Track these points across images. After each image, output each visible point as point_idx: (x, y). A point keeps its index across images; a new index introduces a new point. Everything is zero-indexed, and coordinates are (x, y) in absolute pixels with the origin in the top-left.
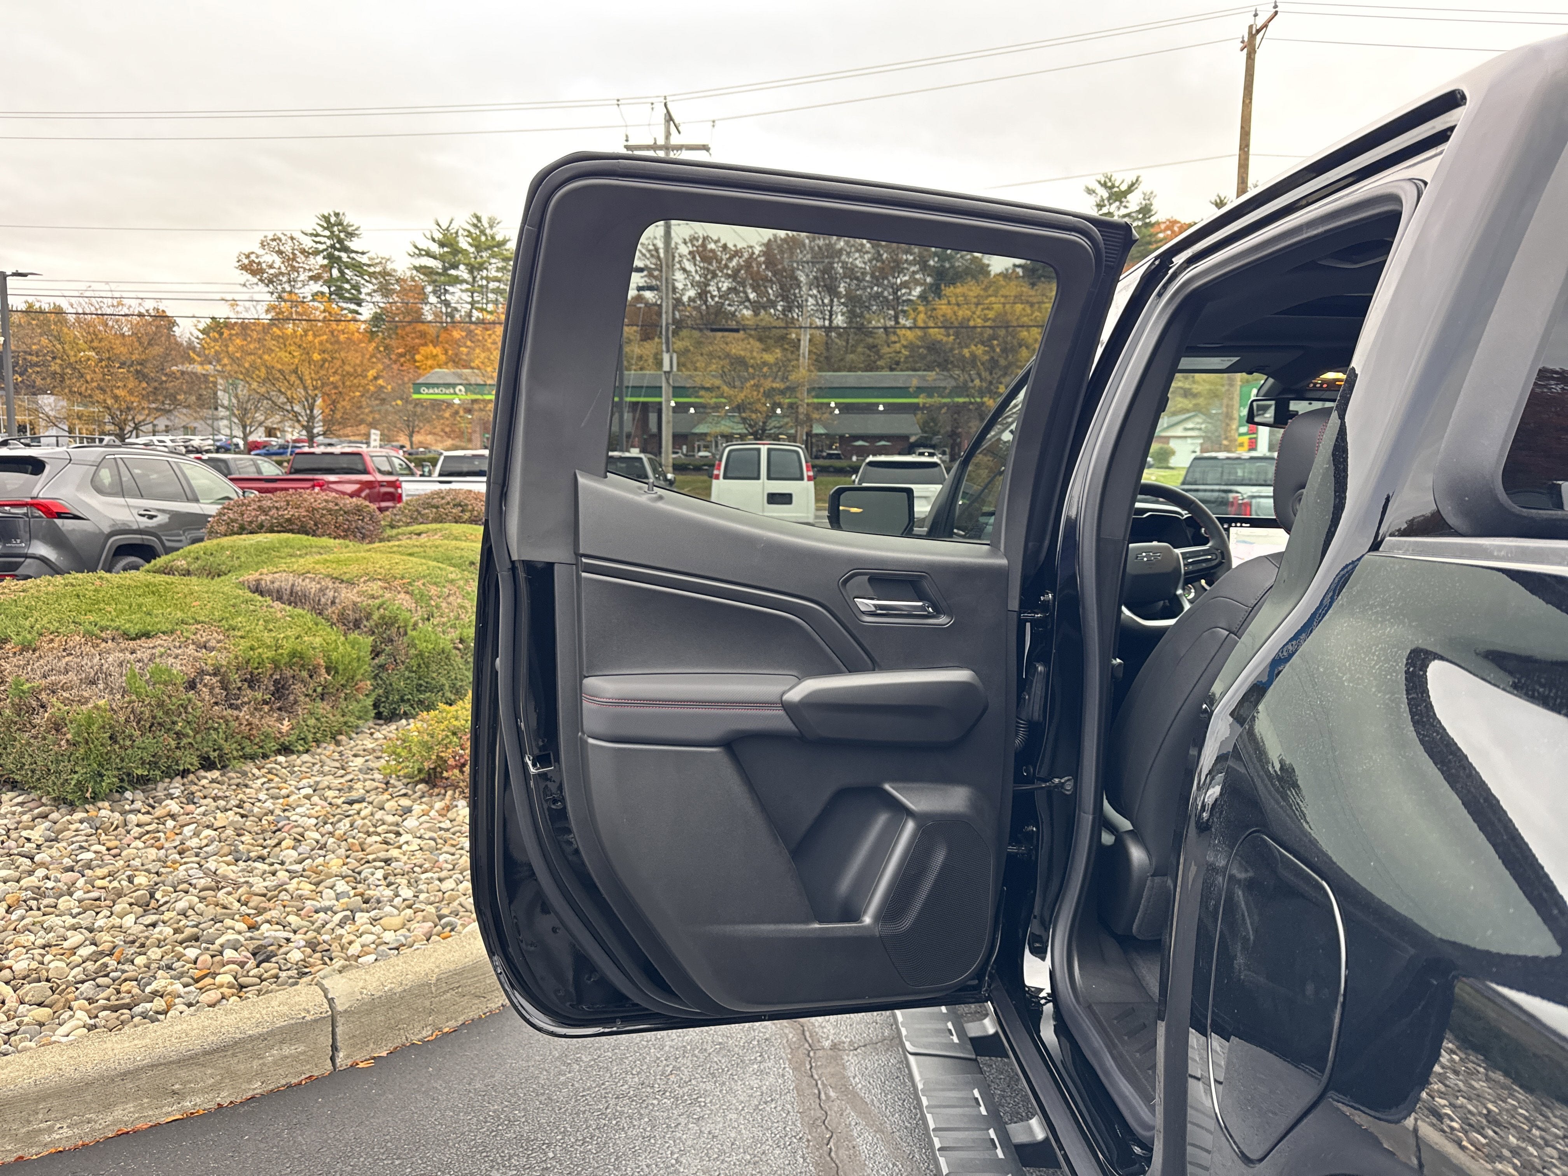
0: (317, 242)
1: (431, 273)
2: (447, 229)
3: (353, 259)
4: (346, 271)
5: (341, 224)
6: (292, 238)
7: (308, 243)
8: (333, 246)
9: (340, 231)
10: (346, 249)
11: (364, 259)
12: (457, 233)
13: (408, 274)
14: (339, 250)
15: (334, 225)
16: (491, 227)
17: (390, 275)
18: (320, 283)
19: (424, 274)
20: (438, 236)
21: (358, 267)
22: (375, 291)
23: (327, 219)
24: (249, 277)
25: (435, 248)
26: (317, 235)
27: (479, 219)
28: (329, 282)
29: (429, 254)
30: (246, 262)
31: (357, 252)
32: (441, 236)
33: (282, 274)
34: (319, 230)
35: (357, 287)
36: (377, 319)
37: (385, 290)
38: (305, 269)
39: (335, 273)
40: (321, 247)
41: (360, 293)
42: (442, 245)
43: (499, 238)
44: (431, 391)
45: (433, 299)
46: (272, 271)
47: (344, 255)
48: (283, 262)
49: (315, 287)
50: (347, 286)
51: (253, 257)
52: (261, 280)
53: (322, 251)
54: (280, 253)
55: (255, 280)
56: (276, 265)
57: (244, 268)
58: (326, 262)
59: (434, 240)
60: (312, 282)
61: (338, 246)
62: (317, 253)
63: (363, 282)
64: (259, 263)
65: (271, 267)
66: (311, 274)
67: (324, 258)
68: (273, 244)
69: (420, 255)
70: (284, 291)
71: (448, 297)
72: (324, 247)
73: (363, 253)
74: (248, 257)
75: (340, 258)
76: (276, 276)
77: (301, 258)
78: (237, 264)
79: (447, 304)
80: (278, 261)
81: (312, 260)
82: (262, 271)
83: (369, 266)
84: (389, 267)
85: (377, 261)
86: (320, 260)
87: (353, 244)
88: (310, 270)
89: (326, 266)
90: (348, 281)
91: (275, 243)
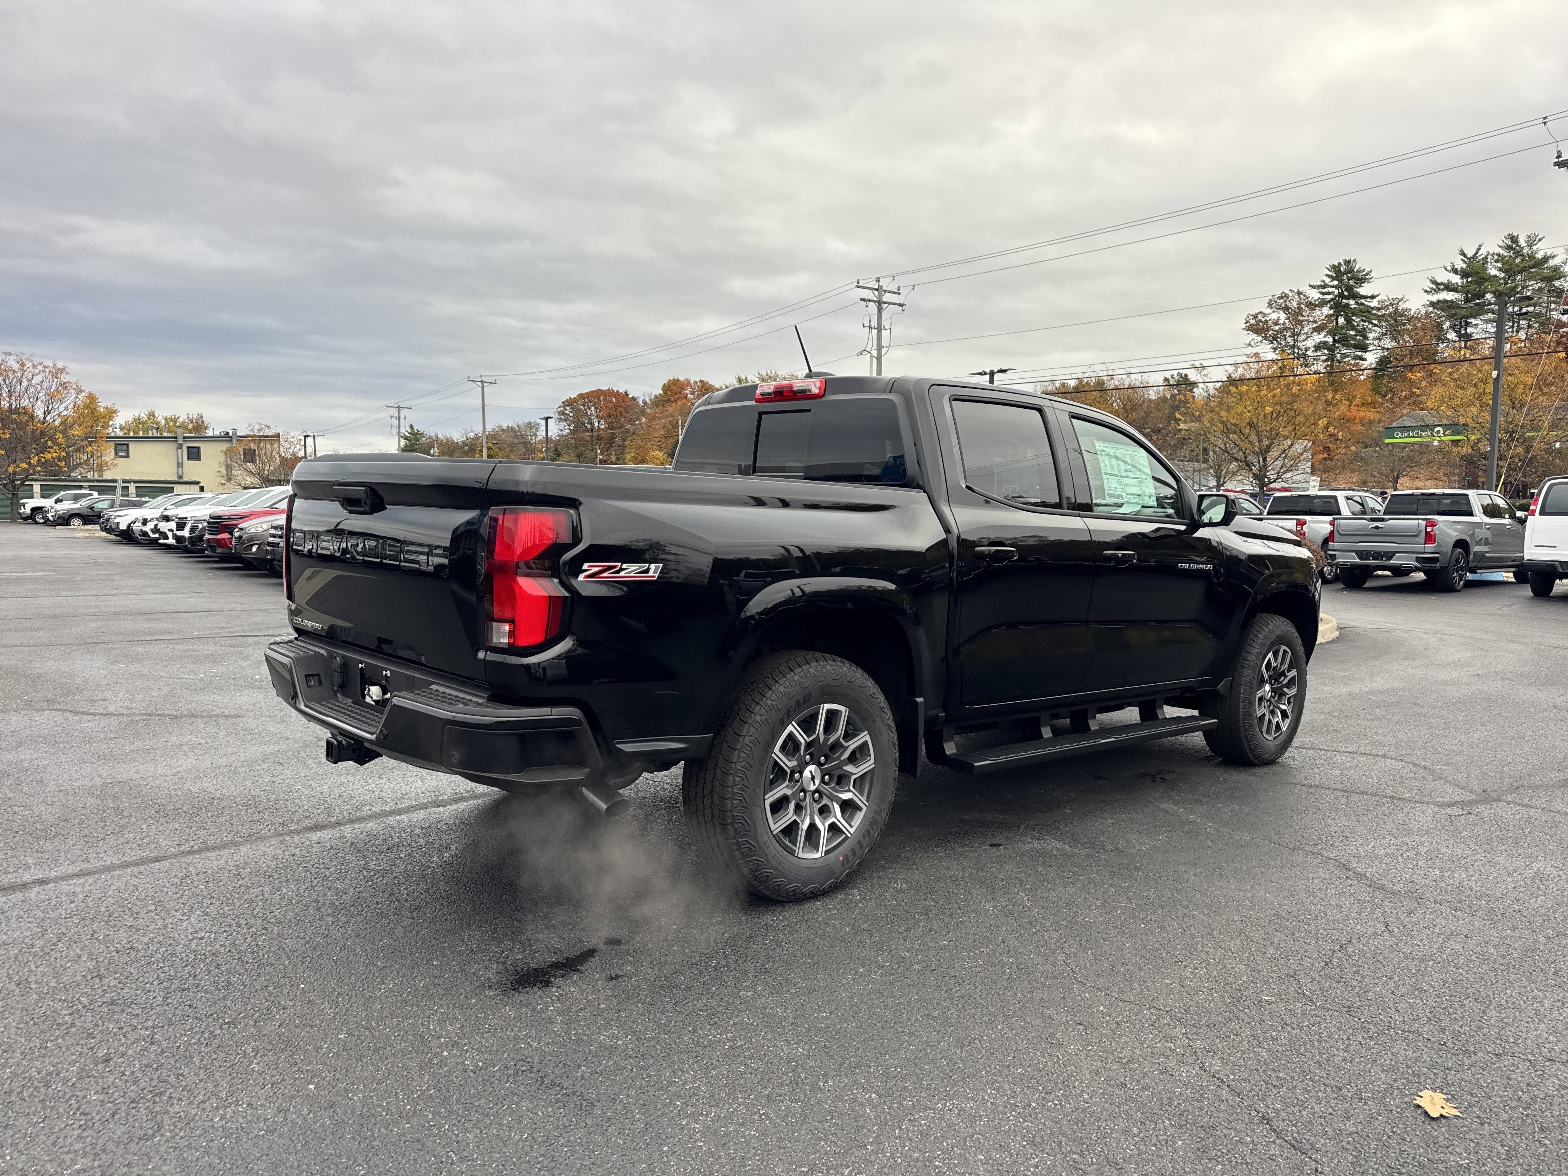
0: (1323, 294)
1: (1449, 307)
2: (1474, 257)
3: (1363, 304)
4: (1354, 318)
5: (1351, 271)
6: (1299, 293)
7: (1314, 295)
8: (1341, 295)
9: (1349, 279)
10: (1355, 296)
11: (1374, 303)
12: (1486, 257)
13: (1423, 312)
14: (1347, 298)
15: (1344, 274)
16: (1530, 244)
17: (1403, 316)
18: (1324, 333)
19: (1441, 309)
20: (1460, 265)
21: (1367, 313)
22: (1383, 334)
23: (1336, 268)
24: (1254, 336)
25: (1456, 279)
26: (1325, 286)
27: (1514, 239)
28: (1332, 333)
29: (1449, 287)
30: (1253, 322)
31: (1366, 297)
32: (1464, 266)
33: (1286, 329)
34: (1327, 280)
35: (1363, 333)
36: (1383, 363)
37: (1394, 332)
38: (1309, 321)
39: (1341, 320)
40: (1328, 297)
41: (1366, 338)
42: (1464, 274)
43: (1539, 256)
44: (1406, 435)
45: (1452, 335)
46: (1277, 328)
47: (1352, 302)
48: (1288, 318)
49: (1319, 338)
50: (1352, 333)
51: (1260, 317)
52: (1265, 338)
53: (1329, 302)
54: (1286, 309)
55: (1260, 338)
56: (1281, 322)
57: (1251, 328)
58: (1331, 312)
59: (1455, 271)
60: (1315, 334)
61: (1346, 293)
62: (1322, 303)
63: (1370, 326)
64: (1266, 321)
65: (1276, 323)
66: (1315, 325)
67: (1331, 308)
68: (1280, 302)
69: (1438, 290)
70: (1287, 344)
71: (1469, 330)
72: (1331, 296)
73: (1373, 297)
74: (1255, 317)
75: (1348, 305)
76: (1281, 331)
77: (1306, 312)
78: (1244, 326)
79: (1467, 337)
80: (1283, 316)
81: (1318, 312)
82: (1268, 329)
83: (1378, 309)
84: (1402, 306)
85: (1387, 303)
86: (1327, 310)
87: (1364, 290)
88: (1315, 322)
89: (1331, 315)
90: (1353, 328)
91: (1282, 301)
